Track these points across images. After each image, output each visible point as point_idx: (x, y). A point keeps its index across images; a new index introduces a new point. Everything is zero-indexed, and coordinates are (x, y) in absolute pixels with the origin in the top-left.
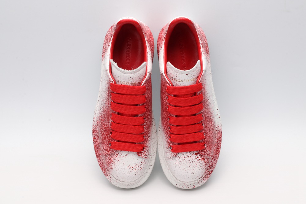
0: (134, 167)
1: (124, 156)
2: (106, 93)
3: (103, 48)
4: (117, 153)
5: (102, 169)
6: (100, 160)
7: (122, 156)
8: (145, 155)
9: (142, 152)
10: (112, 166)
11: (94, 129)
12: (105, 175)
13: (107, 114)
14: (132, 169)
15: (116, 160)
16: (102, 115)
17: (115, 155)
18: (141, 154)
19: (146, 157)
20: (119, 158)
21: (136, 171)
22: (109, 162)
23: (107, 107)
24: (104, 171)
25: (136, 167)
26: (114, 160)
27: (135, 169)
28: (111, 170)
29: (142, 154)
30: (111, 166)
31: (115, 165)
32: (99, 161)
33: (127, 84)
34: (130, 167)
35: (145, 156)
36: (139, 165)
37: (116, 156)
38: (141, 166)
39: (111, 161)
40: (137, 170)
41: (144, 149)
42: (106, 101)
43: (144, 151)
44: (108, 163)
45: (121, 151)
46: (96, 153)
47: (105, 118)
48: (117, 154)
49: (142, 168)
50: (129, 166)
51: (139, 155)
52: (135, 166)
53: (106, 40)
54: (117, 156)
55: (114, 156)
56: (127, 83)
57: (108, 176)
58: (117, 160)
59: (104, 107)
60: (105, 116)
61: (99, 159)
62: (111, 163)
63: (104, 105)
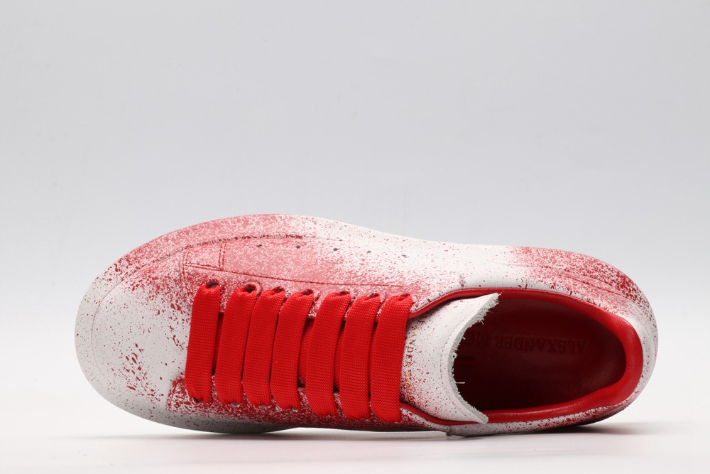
0: (136, 366)
1: (174, 333)
2: (387, 274)
3: (557, 253)
4: (183, 309)
5: (140, 250)
6: (170, 241)
7: (174, 324)
8: (177, 404)
9: (185, 394)
10: (140, 289)
11: (279, 220)
12: (120, 261)
13: (314, 274)
14: (130, 358)
15: (161, 305)
16: (316, 256)
17: (177, 301)
18: (178, 389)
19: (170, 405)
20: (166, 315)
21: (125, 372)
22: (156, 278)
23: (337, 276)
24: (132, 255)
25: (137, 372)
26: (160, 296)
27: (131, 369)
28: (130, 283)
29: (181, 395)
30: (143, 286)
31: (144, 301)
32: (167, 240)
33: (405, 360)
34: (136, 351)
35: (173, 403)
36: (144, 382)
37: (174, 302)
38: (139, 388)
39: (158, 287)
40: (127, 374)
41: (197, 401)
42: (359, 274)
43: (191, 400)
44: (154, 276)
45: (190, 321)
46: (194, 228)
47: (304, 269)
48: (179, 308)
49: (136, 392)
50: (140, 347)
51: (175, 384)
52: (139, 368)
53: (581, 264)
54: (172, 306)
55: (175, 297)
56: (409, 360)
57: (117, 270)
58: (162, 307)
59: (339, 266)
60: (309, 266)
61: (173, 240)
62: (151, 286)
63: (346, 267)
